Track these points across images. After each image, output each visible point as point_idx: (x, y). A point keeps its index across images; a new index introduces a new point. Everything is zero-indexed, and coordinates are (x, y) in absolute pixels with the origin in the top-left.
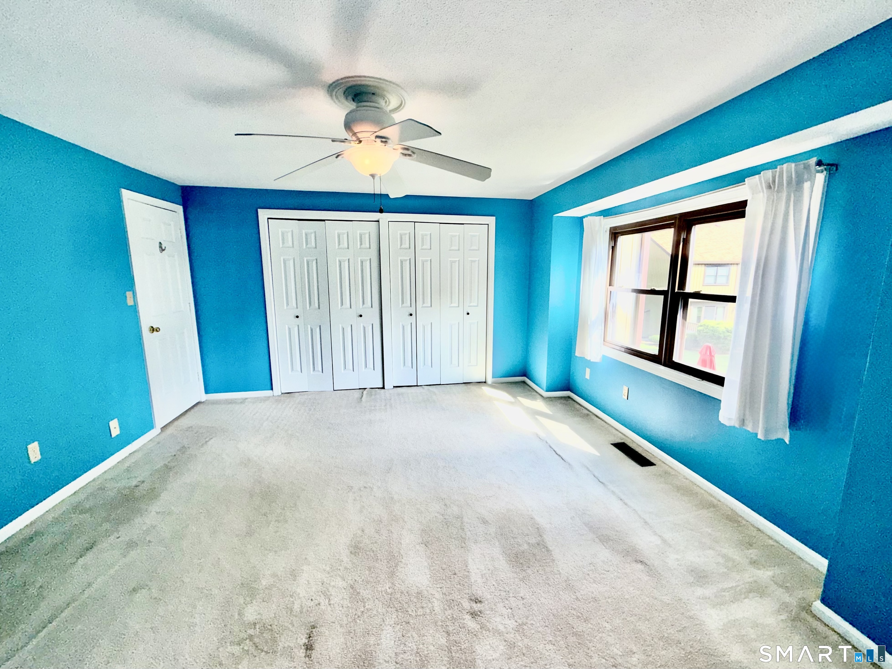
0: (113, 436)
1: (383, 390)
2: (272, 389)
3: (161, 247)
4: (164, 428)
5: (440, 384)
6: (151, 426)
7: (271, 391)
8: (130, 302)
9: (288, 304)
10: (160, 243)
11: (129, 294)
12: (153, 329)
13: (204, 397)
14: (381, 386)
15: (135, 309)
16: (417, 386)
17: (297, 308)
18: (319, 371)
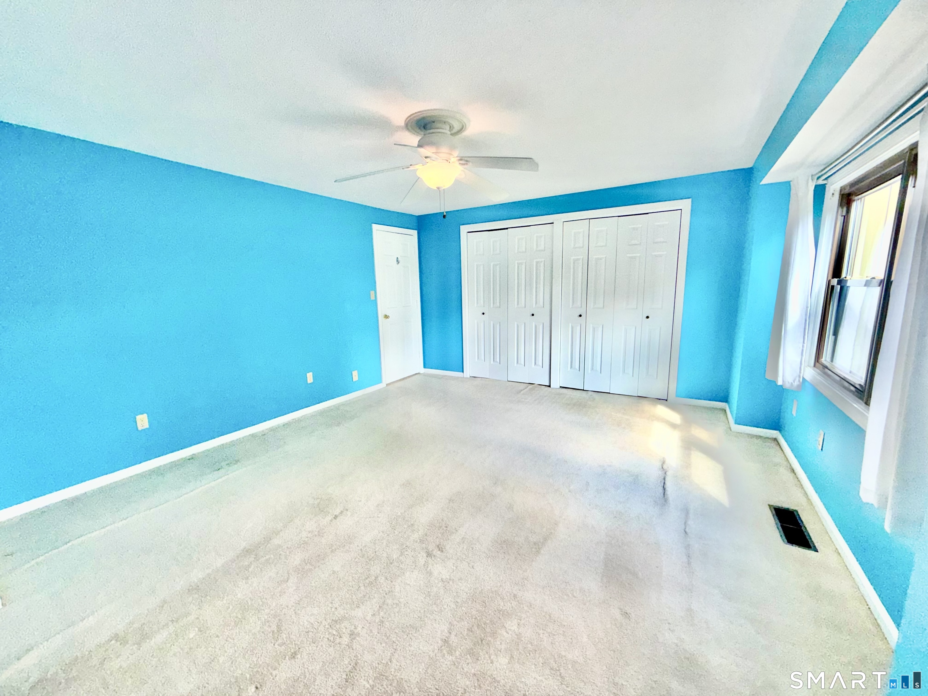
0: (354, 380)
1: (549, 388)
2: (463, 372)
3: (397, 261)
4: (387, 385)
5: (609, 393)
6: (381, 382)
7: (462, 373)
8: (373, 298)
9: (477, 303)
10: (397, 258)
11: (372, 293)
12: (386, 317)
13: (423, 370)
14: (548, 385)
15: (375, 302)
16: (583, 390)
17: (484, 306)
18: (497, 362)
